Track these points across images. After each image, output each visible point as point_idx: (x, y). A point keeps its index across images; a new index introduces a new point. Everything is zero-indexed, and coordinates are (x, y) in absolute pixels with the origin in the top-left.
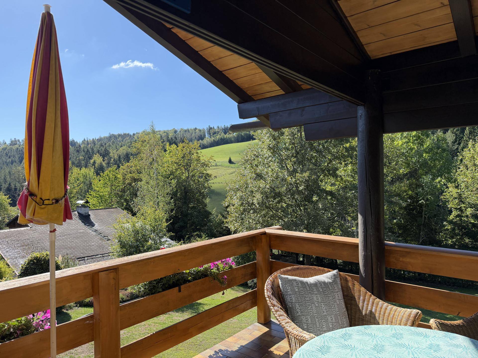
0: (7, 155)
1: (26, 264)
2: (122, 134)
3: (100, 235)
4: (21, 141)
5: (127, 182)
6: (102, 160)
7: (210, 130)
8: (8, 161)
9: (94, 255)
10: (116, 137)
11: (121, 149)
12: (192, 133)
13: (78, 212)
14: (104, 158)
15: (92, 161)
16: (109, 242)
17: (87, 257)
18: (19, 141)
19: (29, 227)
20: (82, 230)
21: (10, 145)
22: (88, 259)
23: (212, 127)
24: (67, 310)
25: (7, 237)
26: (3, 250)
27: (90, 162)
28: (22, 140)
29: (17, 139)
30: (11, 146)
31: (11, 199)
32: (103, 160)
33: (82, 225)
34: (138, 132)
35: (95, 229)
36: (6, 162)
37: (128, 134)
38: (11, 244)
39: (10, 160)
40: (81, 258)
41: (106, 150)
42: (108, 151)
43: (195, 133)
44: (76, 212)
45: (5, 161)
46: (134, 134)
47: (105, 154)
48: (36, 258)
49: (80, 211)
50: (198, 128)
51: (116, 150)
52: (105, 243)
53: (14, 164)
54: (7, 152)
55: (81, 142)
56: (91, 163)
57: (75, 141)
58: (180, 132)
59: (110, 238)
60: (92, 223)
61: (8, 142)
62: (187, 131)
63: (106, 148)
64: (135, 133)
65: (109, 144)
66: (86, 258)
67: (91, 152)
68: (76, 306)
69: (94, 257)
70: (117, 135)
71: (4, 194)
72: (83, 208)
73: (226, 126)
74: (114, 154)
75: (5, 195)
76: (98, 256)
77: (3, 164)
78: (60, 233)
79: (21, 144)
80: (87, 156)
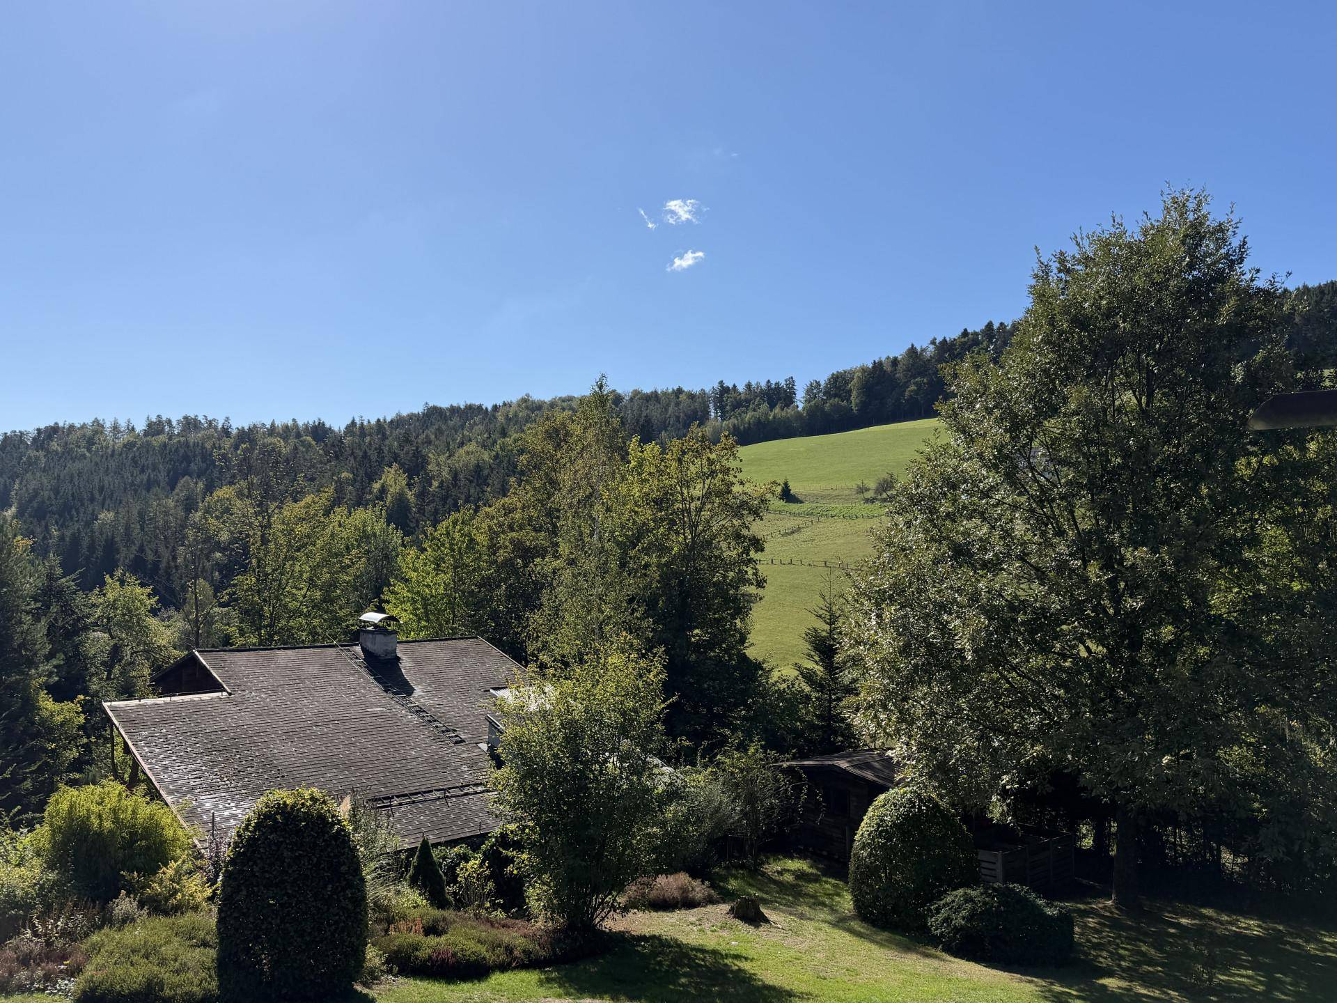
0: (136, 463)
1: (251, 828)
2: (462, 407)
3: (435, 724)
4: (174, 423)
5: (502, 555)
6: (404, 483)
7: (722, 395)
8: (138, 480)
9: (419, 793)
10: (446, 416)
11: (461, 451)
12: (668, 405)
13: (362, 648)
14: (410, 477)
15: (376, 486)
16: (460, 747)
17: (398, 797)
18: (169, 422)
19: (225, 691)
20: (380, 706)
21: (146, 433)
22: (400, 804)
23: (731, 386)
24: (365, 984)
25: (164, 722)
26: (154, 761)
27: (370, 490)
28: (179, 423)
29: (164, 419)
30: (149, 438)
31: (157, 597)
32: (409, 485)
33: (377, 689)
34: (507, 400)
35: (417, 704)
36: (132, 484)
37: (478, 408)
38: (176, 743)
39: (145, 477)
40: (380, 799)
41: (417, 453)
42: (422, 456)
43: (677, 404)
44: (358, 648)
45: (130, 481)
46: (495, 408)
47: (415, 467)
48: (282, 809)
49: (369, 646)
50: (686, 389)
51: (447, 455)
52: (449, 750)
53: (155, 489)
54: (137, 454)
55: (343, 429)
56: (375, 491)
57: (327, 425)
58: (631, 400)
59: (463, 737)
60: (407, 683)
61: (140, 427)
62: (654, 397)
63: (417, 448)
64: (500, 403)
65: (427, 436)
66: (395, 802)
67: (374, 458)
68: (390, 972)
69: (420, 797)
70: (447, 409)
71: (139, 582)
72: (379, 638)
73: (773, 382)
74: (439, 466)
75: (142, 585)
76: (430, 796)
77: (125, 489)
78: (316, 715)
79: (176, 432)
80: (362, 472)
